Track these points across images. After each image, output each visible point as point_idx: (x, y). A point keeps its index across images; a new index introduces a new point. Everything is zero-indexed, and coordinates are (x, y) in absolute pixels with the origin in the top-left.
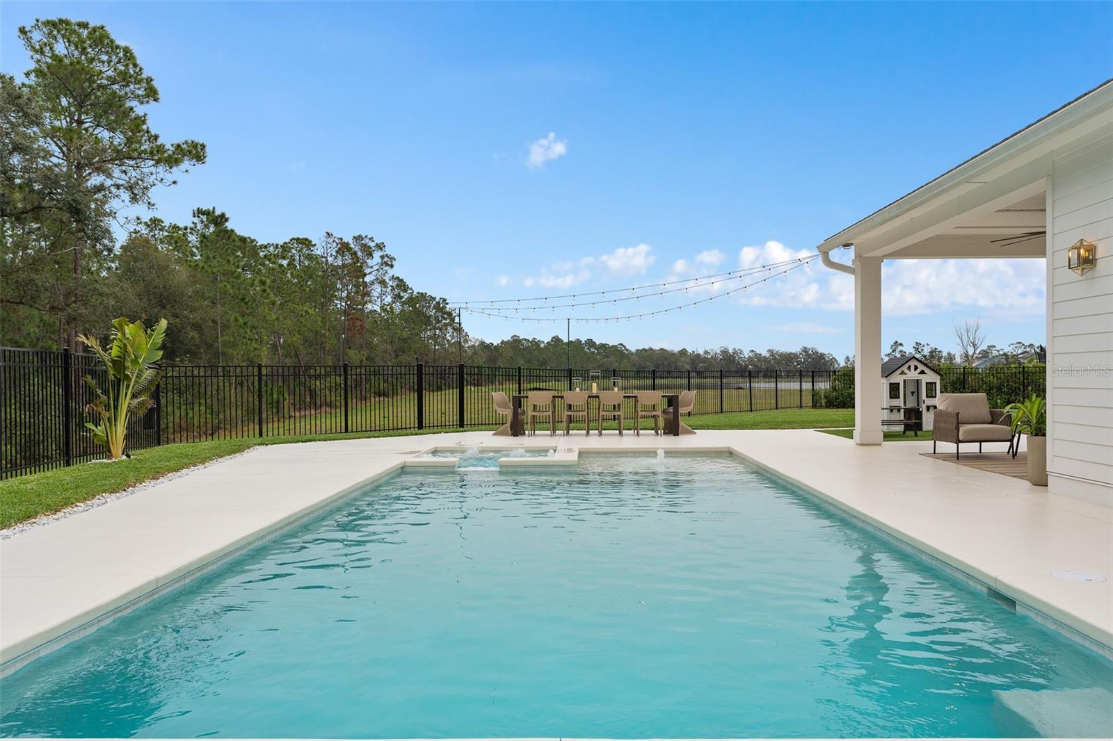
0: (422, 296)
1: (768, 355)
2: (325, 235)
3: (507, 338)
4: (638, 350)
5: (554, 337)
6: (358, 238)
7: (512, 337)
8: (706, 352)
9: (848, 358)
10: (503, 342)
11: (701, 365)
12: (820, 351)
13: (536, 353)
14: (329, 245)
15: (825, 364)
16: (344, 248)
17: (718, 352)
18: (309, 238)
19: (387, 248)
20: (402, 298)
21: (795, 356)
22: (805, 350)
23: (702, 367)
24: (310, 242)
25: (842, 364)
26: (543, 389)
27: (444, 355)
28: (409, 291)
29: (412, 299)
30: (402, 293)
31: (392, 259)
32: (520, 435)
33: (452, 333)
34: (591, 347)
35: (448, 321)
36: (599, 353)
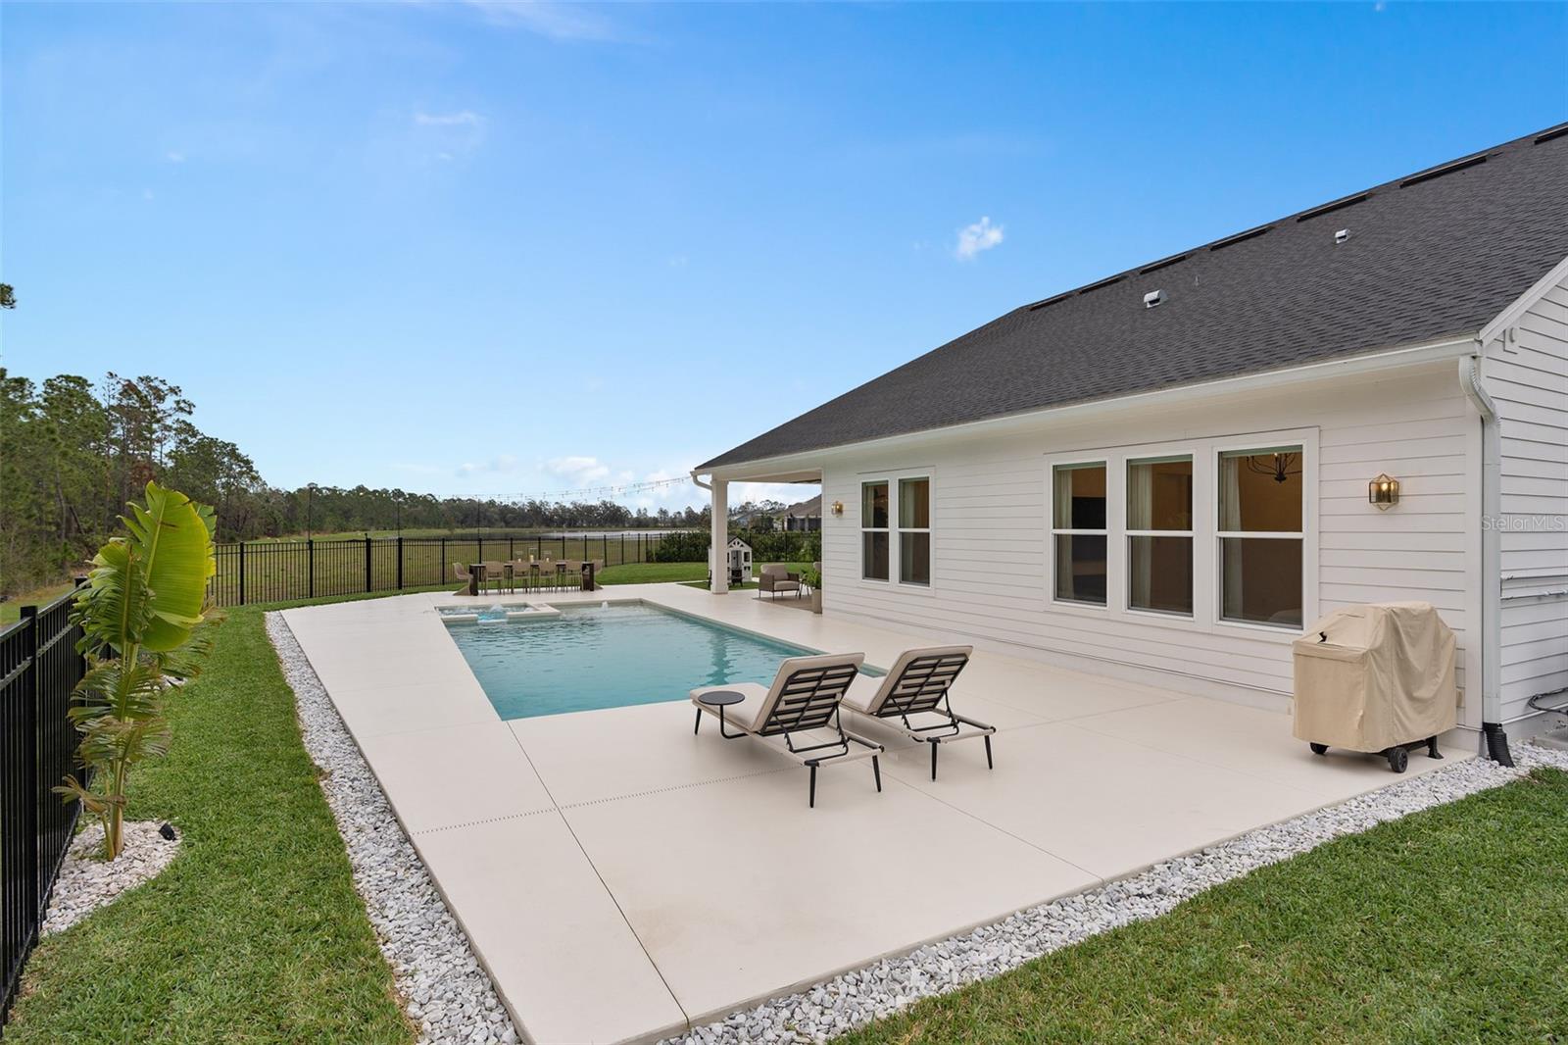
0: (213, 442)
1: (571, 507)
2: (108, 375)
3: (304, 485)
4: (446, 501)
6: (146, 380)
7: (309, 485)
8: (514, 503)
9: (639, 510)
10: (300, 490)
11: (510, 515)
12: (617, 504)
13: (338, 503)
14: (112, 387)
15: (621, 515)
16: (129, 389)
18: (84, 377)
19: (183, 393)
20: (189, 443)
21: (596, 508)
22: (604, 503)
23: (510, 517)
24: (85, 381)
25: (635, 516)
26: (351, 541)
27: (238, 504)
28: (199, 437)
29: (204, 446)
30: (189, 438)
31: (190, 405)
32: (476, 594)
33: (248, 481)
34: (399, 497)
35: (245, 469)
36: (406, 503)
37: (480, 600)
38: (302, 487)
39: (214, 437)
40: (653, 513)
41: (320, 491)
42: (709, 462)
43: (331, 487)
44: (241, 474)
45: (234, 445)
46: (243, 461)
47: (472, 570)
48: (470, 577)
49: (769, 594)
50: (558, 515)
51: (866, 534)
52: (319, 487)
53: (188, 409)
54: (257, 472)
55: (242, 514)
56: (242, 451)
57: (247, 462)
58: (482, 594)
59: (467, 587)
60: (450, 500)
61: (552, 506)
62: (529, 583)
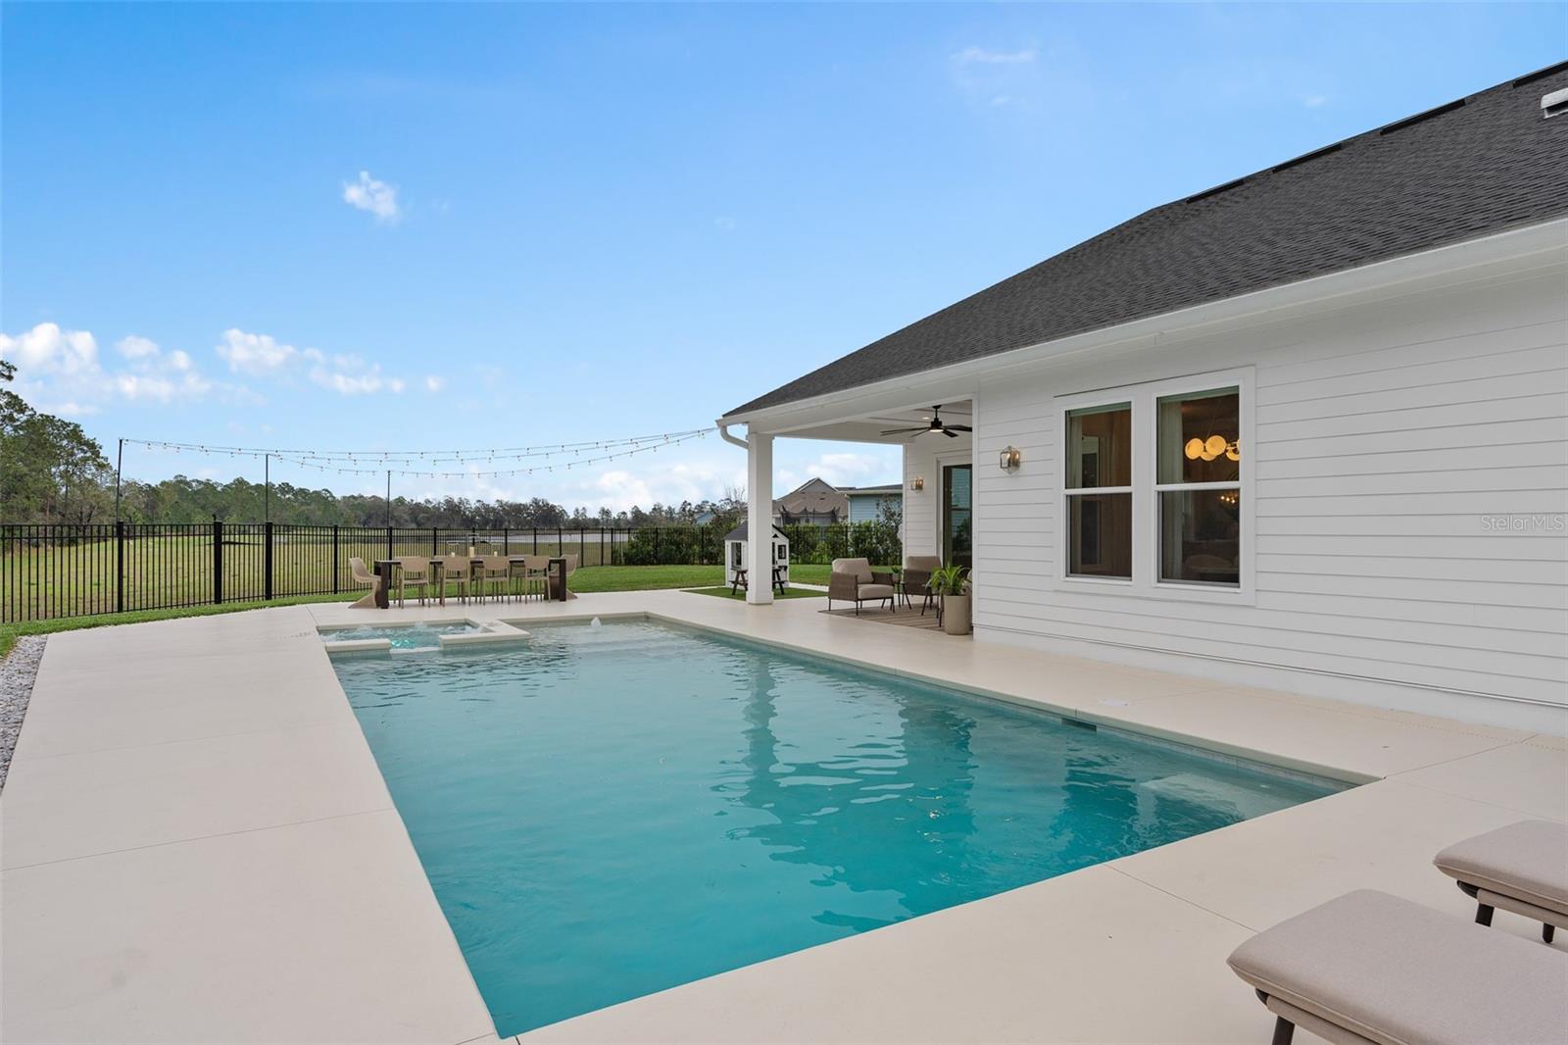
0: (49, 420)
3: (170, 478)
4: (344, 497)
5: (238, 479)
7: (176, 477)
8: (427, 501)
10: (163, 484)
11: (422, 515)
13: (210, 497)
17: (442, 501)
20: (15, 420)
27: (82, 498)
28: (28, 413)
29: (34, 423)
30: (15, 414)
31: (10, 368)
32: (385, 606)
33: (94, 470)
34: (288, 492)
35: (89, 454)
36: (297, 500)
37: (392, 615)
38: (167, 480)
39: (50, 414)
40: (593, 514)
41: (188, 484)
42: (749, 404)
43: (203, 479)
44: (85, 460)
45: (77, 426)
46: (87, 443)
47: (378, 571)
48: (376, 580)
49: (851, 605)
50: (481, 515)
51: (1071, 498)
52: (188, 480)
53: (7, 374)
54: (106, 459)
55: (86, 510)
56: (88, 434)
57: (92, 446)
58: (394, 607)
59: (372, 594)
60: (349, 497)
61: (473, 504)
62: (467, 589)
